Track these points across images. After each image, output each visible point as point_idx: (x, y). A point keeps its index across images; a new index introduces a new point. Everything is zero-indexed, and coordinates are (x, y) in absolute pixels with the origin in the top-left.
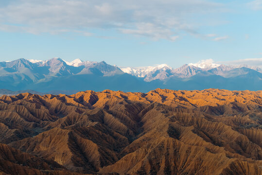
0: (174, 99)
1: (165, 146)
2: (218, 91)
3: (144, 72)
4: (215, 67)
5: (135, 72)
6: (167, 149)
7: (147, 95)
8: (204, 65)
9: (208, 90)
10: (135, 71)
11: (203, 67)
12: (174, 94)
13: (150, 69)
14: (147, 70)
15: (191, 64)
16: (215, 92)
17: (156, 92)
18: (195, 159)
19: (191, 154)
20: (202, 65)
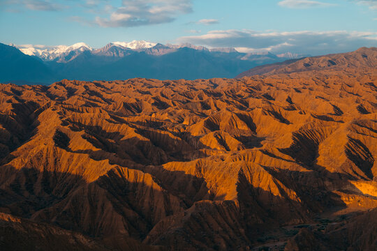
0: (83, 94)
1: (44, 156)
2: (145, 81)
3: (53, 53)
4: (150, 47)
5: (41, 54)
6: (46, 158)
7: (49, 88)
8: (135, 45)
9: (133, 79)
10: (40, 52)
11: (134, 47)
12: (85, 87)
13: (62, 49)
14: (58, 51)
15: (117, 43)
16: (141, 82)
17: (61, 84)
18: (77, 167)
19: (73, 163)
20: (132, 45)
